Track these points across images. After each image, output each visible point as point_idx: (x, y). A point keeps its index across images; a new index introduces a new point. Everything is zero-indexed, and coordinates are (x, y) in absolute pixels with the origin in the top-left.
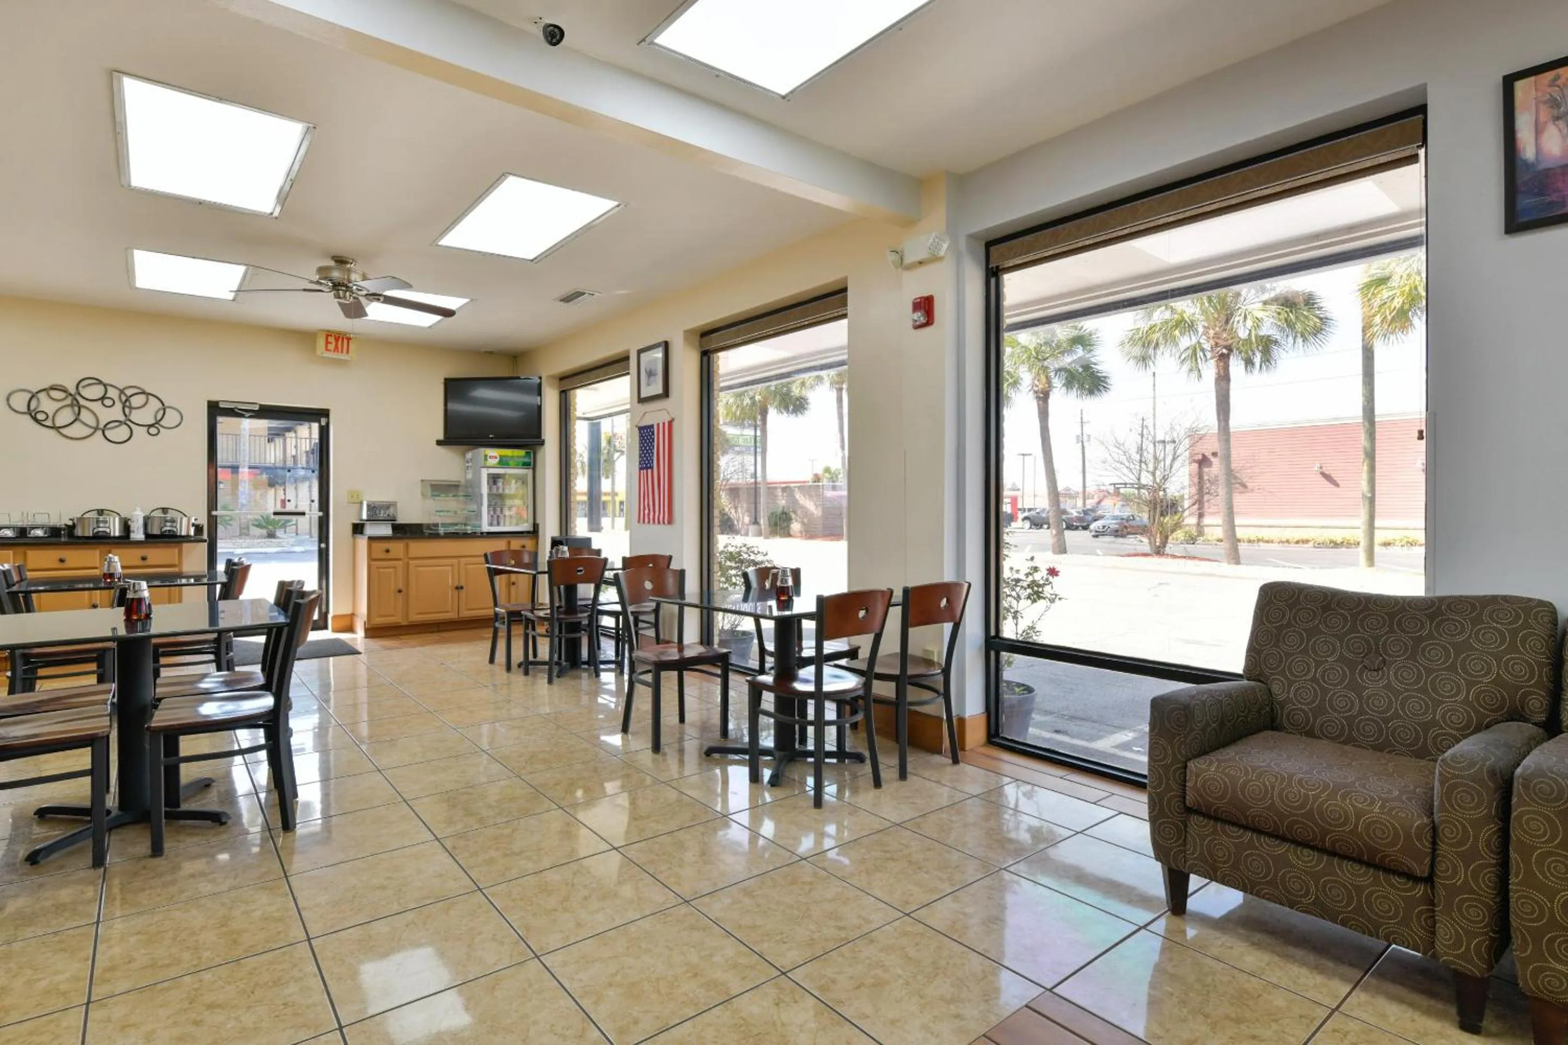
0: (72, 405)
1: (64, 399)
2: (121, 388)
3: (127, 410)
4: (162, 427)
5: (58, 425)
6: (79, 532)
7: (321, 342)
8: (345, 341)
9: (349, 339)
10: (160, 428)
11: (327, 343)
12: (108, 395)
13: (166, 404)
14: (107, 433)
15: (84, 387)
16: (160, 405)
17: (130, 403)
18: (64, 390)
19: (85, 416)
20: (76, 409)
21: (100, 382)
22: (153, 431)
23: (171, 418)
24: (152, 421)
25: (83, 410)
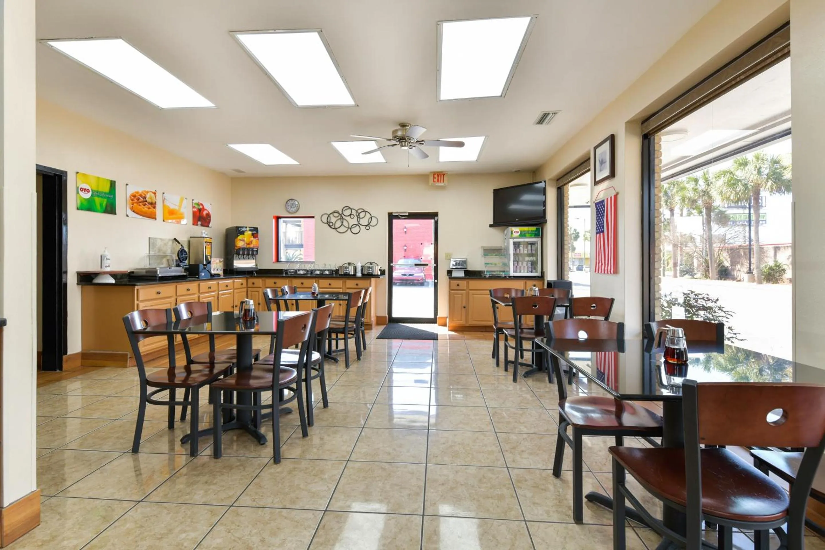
0: (340, 219)
1: (338, 216)
2: (357, 209)
3: (359, 219)
4: (371, 226)
5: (336, 227)
7: (432, 178)
8: (442, 176)
9: (444, 175)
11: (435, 178)
12: (352, 213)
13: (372, 216)
14: (352, 230)
15: (344, 211)
16: (370, 216)
17: (360, 216)
18: (338, 213)
19: (345, 223)
20: (342, 220)
21: (350, 208)
22: (368, 228)
23: (374, 222)
24: (367, 224)
25: (344, 221)
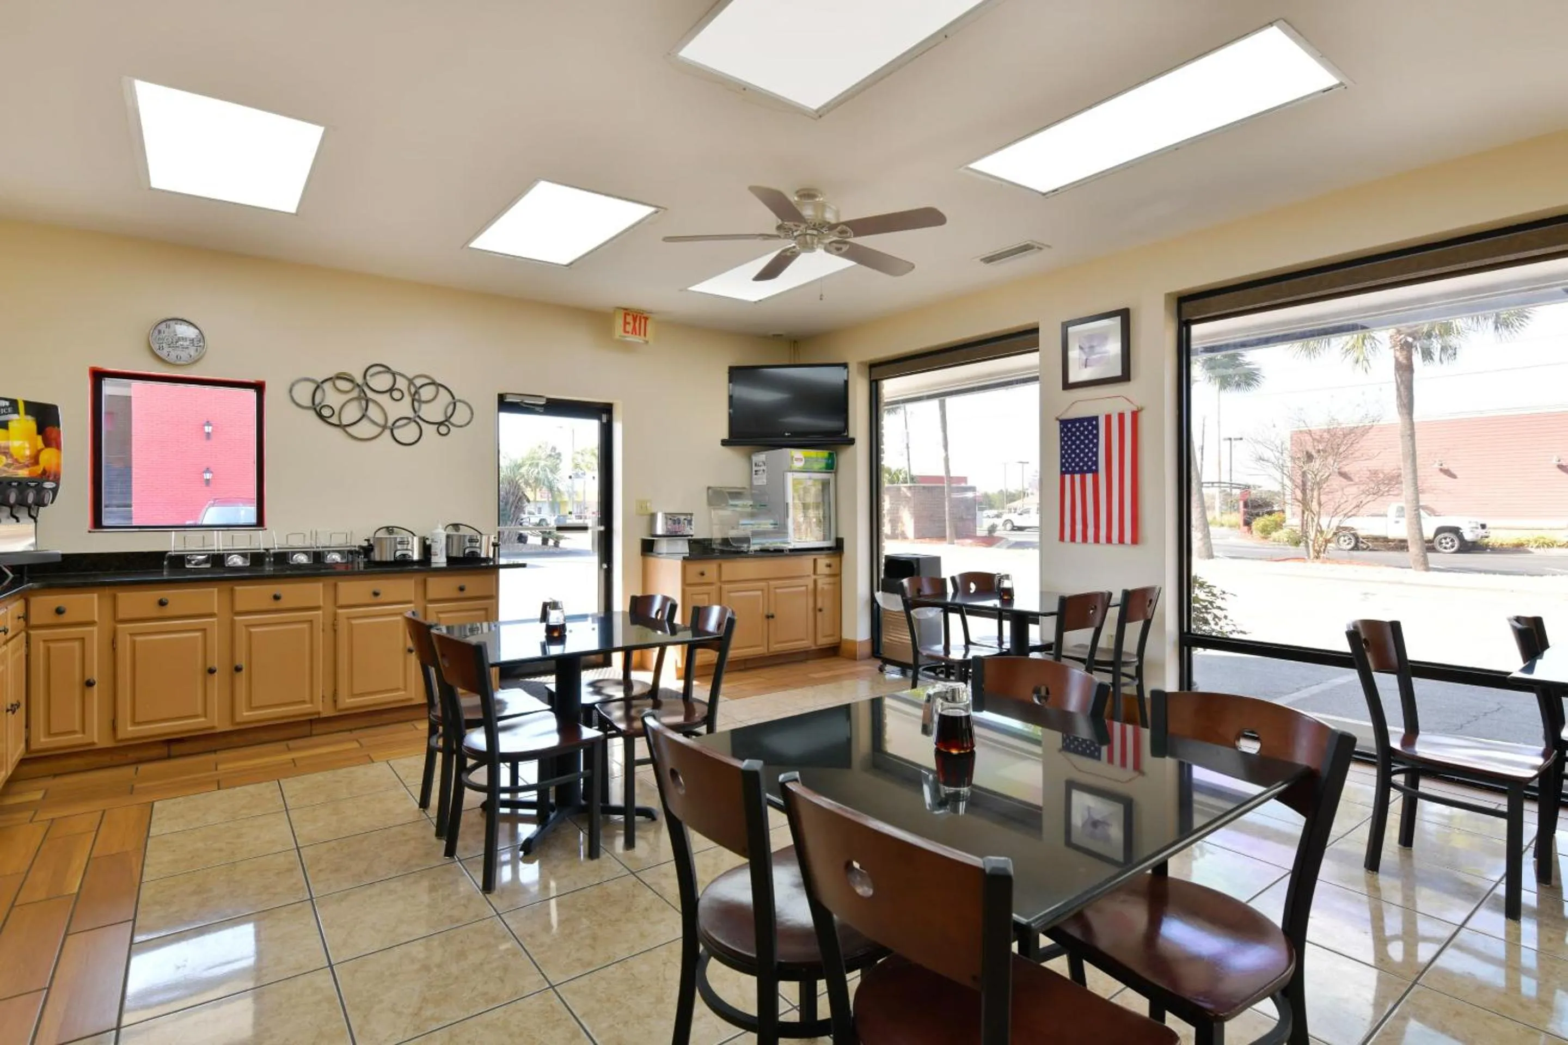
0: (358, 399)
1: (352, 390)
2: (410, 376)
3: (416, 404)
4: (452, 424)
5: (344, 423)
6: (376, 556)
7: (619, 322)
8: (643, 321)
9: (646, 319)
10: (450, 426)
11: (626, 323)
12: (396, 386)
13: (456, 398)
14: (396, 432)
15: (372, 376)
16: (450, 398)
17: (420, 396)
18: (351, 380)
19: (373, 412)
20: (364, 403)
21: (388, 370)
22: (443, 430)
23: (461, 415)
24: (442, 419)
25: (371, 405)
